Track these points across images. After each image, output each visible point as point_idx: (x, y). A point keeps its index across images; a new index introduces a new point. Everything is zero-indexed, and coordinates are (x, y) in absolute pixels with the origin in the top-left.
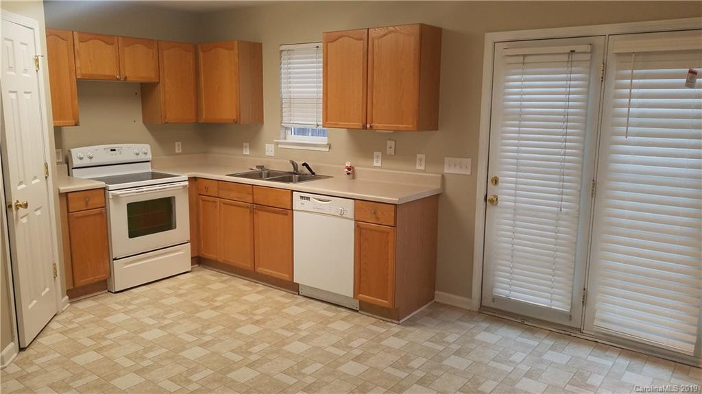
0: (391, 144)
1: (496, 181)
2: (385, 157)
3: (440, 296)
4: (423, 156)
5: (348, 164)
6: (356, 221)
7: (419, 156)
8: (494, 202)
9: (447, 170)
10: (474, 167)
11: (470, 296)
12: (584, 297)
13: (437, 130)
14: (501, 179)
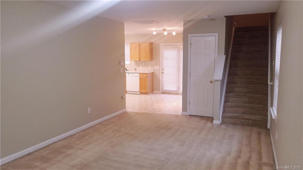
0: (144, 63)
1: (163, 69)
2: (143, 66)
3: (154, 92)
4: (150, 66)
5: (135, 68)
6: (140, 77)
7: (149, 66)
8: (163, 73)
9: (155, 68)
10: (160, 67)
11: (160, 91)
12: (179, 87)
13: (152, 60)
14: (164, 69)
